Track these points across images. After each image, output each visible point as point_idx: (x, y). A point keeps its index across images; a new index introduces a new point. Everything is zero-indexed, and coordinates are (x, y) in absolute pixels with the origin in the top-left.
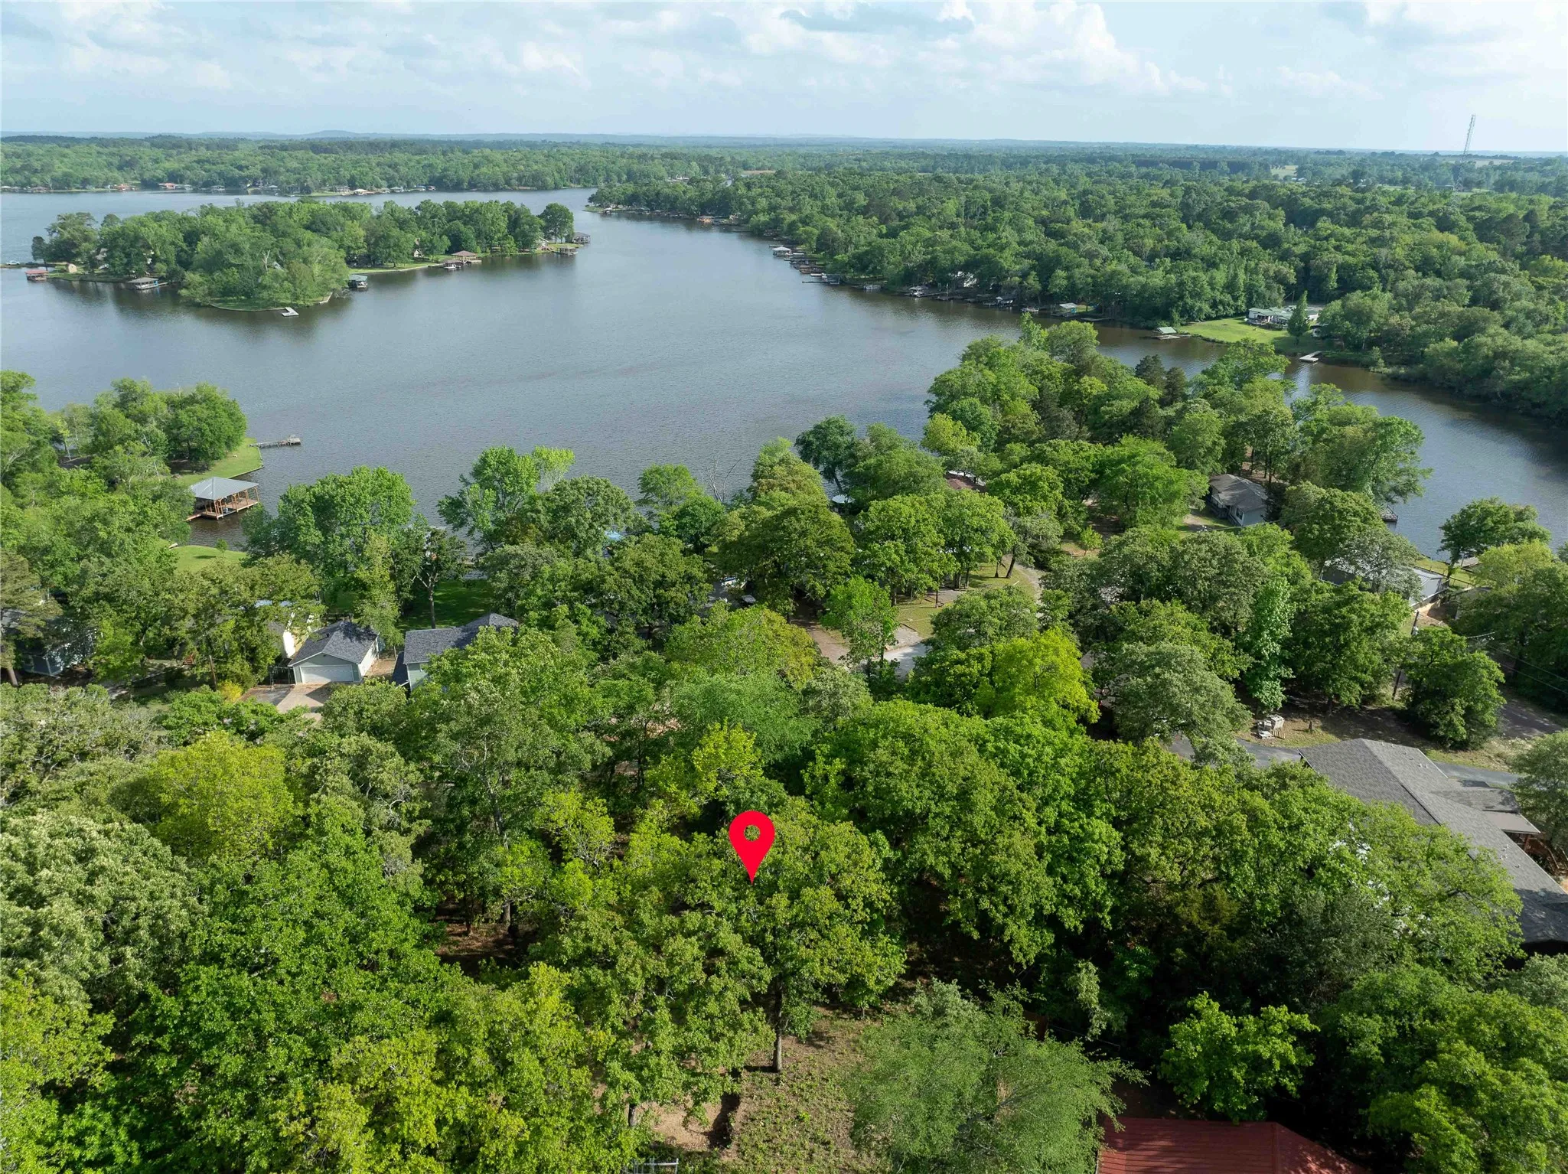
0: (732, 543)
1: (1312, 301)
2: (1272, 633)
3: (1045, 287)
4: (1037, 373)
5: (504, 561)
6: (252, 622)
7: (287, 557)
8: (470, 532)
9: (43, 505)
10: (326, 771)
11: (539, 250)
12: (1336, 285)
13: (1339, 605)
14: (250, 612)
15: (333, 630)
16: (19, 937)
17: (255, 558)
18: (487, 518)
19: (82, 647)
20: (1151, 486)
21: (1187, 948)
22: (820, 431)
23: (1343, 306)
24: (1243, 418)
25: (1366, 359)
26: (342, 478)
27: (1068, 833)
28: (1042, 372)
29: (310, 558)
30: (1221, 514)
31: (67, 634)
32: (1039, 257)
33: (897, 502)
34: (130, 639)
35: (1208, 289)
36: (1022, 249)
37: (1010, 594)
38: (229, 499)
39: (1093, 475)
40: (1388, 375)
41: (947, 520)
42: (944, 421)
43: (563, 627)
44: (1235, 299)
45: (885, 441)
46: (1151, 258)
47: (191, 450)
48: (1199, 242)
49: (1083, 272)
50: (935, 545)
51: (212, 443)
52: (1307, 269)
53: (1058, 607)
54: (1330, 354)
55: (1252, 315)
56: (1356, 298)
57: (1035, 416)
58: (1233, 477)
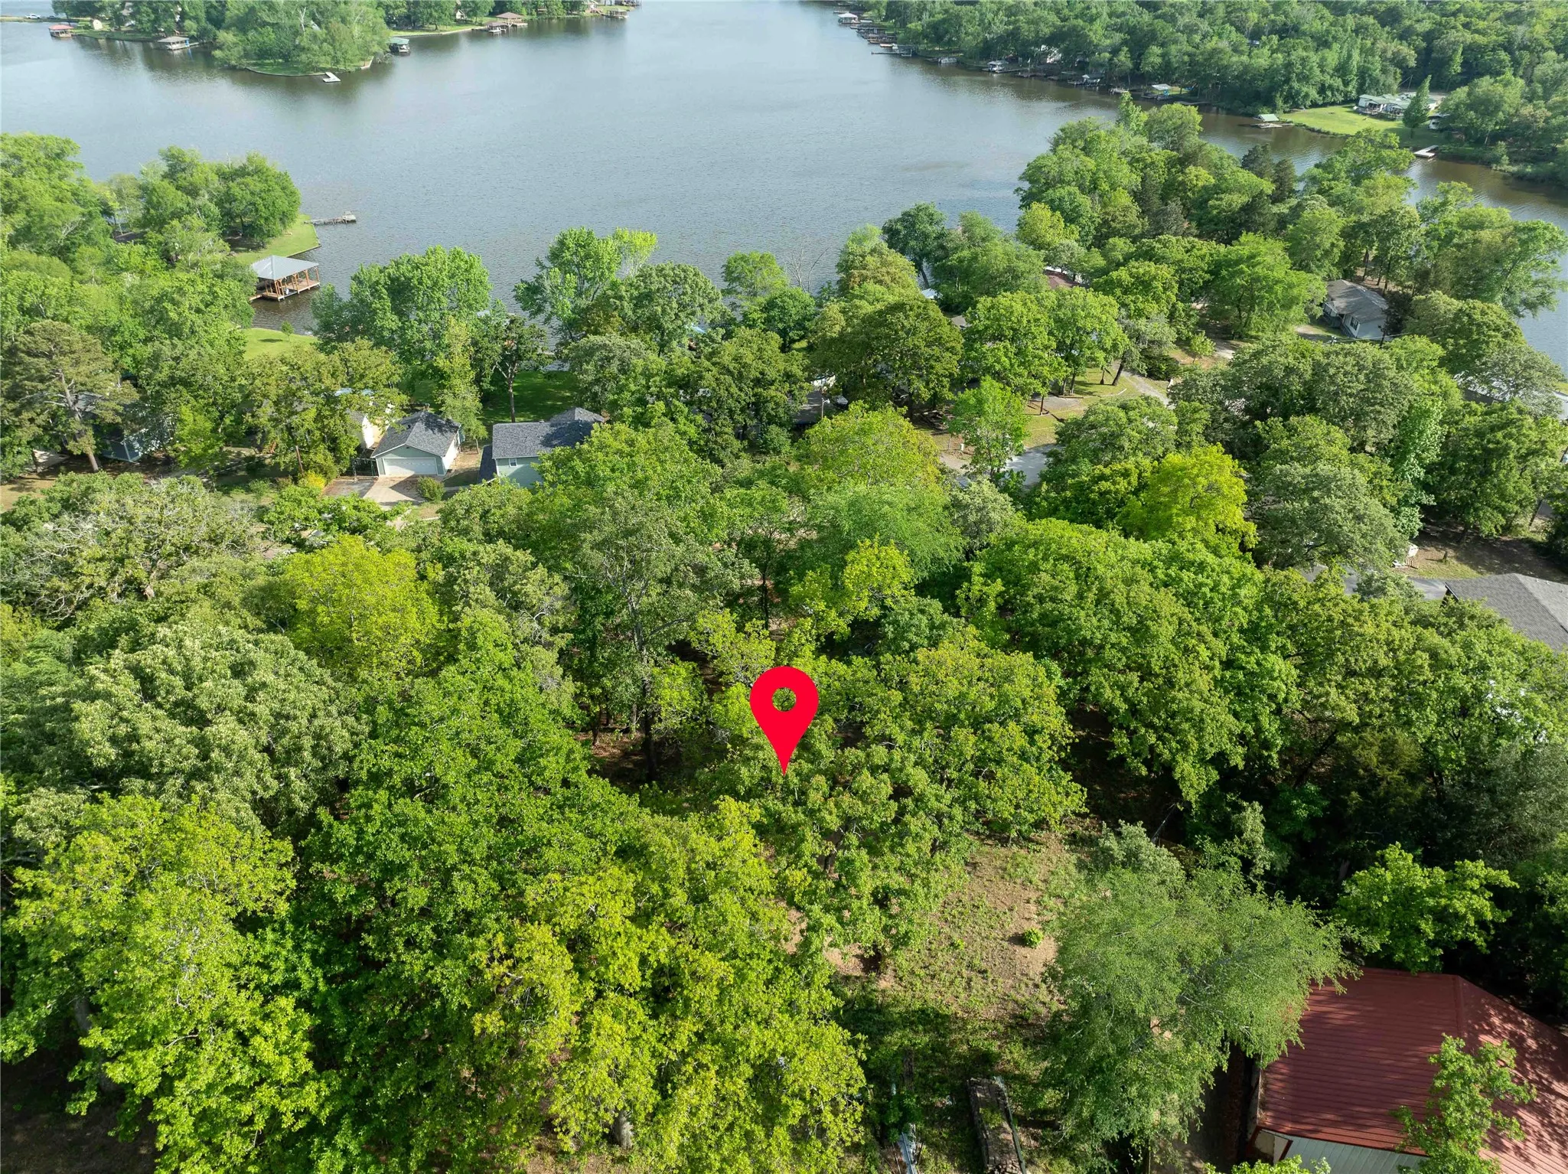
0: (833, 339)
1: (1435, 88)
2: (1418, 456)
3: (1137, 66)
4: (1138, 161)
5: (590, 352)
6: (333, 410)
7: (365, 343)
8: (547, 320)
9: (104, 282)
10: (466, 581)
11: (587, 13)
12: (1459, 69)
13: (1493, 429)
14: (331, 400)
15: (414, 421)
16: (187, 758)
17: (326, 343)
18: (567, 304)
19: (158, 432)
20: (1270, 289)
21: (1362, 792)
22: (909, 219)
23: (1469, 94)
24: (1365, 218)
25: (1489, 155)
26: (417, 258)
27: (1243, 668)
28: (1143, 160)
29: (389, 344)
30: (1334, 324)
31: (144, 419)
32: (1132, 31)
33: (1004, 299)
34: (209, 425)
35: (1317, 71)
36: (1115, 20)
37: (1149, 404)
38: (289, 280)
39: (1207, 276)
40: (1513, 174)
41: (1058, 320)
42: (1041, 211)
43: (661, 425)
44: (1346, 84)
45: (979, 232)
46: (1255, 35)
47: (244, 227)
48: (1310, 17)
49: (1179, 50)
50: (1046, 347)
51: (266, 219)
52: (1428, 51)
53: (1195, 421)
54: (1446, 148)
55: (1362, 103)
56: (1485, 84)
57: (1136, 209)
58: (1348, 283)
